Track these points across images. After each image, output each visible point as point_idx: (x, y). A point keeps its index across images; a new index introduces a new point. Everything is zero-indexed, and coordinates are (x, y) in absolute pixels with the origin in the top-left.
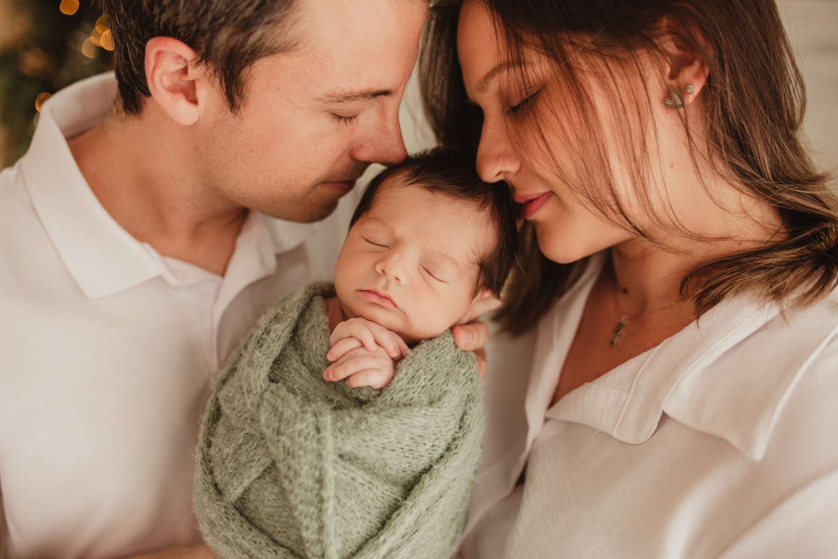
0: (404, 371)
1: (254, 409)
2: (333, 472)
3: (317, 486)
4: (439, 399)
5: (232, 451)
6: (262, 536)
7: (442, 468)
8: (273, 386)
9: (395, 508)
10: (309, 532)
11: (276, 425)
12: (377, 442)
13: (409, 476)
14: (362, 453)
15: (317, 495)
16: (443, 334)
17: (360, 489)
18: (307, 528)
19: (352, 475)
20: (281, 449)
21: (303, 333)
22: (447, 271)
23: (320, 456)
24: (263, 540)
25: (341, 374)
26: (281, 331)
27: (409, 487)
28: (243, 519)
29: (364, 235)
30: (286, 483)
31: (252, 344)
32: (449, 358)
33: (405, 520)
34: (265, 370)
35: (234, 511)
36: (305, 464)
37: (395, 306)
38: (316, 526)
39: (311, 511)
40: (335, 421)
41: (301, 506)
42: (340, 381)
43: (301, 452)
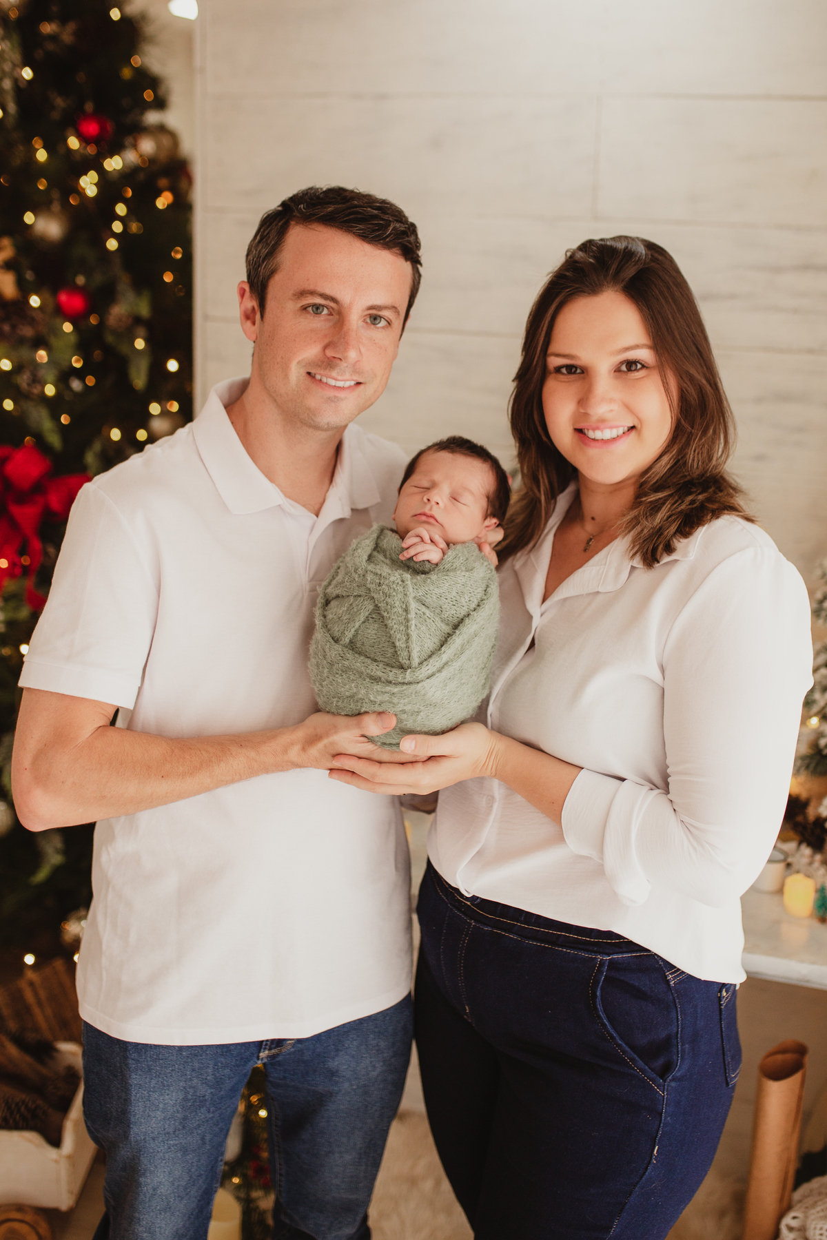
1: (360, 580)
2: (413, 606)
3: (405, 614)
4: (471, 570)
5: (346, 609)
6: (367, 659)
7: (476, 616)
8: (371, 565)
9: (448, 636)
10: (400, 642)
11: (378, 581)
12: (437, 591)
13: (456, 621)
14: (428, 600)
15: (405, 619)
16: (470, 541)
17: (428, 620)
18: (399, 640)
19: (423, 611)
20: (381, 594)
21: (383, 545)
22: (467, 498)
23: (406, 595)
24: (369, 661)
25: (412, 552)
26: (369, 543)
27: (456, 627)
28: (354, 652)
29: (413, 484)
30: (385, 615)
32: (474, 554)
33: (457, 641)
34: (366, 557)
35: (347, 649)
36: (397, 600)
37: (437, 521)
38: (404, 639)
39: (401, 629)
40: (412, 579)
41: (395, 627)
42: (413, 557)
43: (394, 594)
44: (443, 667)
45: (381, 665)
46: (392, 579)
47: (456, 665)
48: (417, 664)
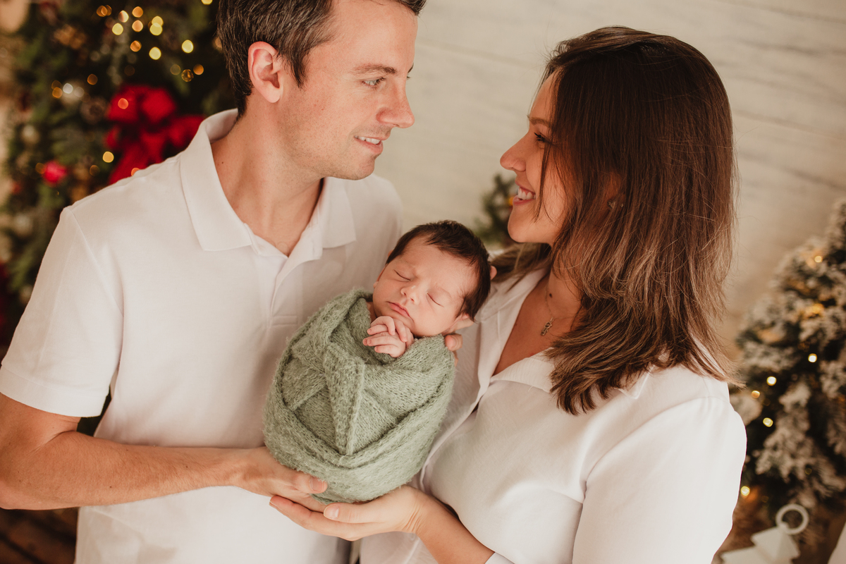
0: (412, 350)
1: (319, 356)
2: (361, 397)
3: (350, 403)
4: (428, 370)
5: (299, 379)
6: (308, 432)
7: (422, 411)
8: (332, 344)
9: (391, 427)
10: (340, 430)
11: (333, 364)
12: (388, 386)
13: (401, 412)
14: (378, 392)
15: (350, 408)
16: (436, 335)
17: (373, 411)
18: (339, 427)
19: (370, 402)
20: (333, 379)
21: (354, 319)
22: (442, 299)
23: (356, 386)
24: (309, 434)
25: (375, 342)
26: (339, 314)
27: (400, 419)
28: (298, 421)
29: (395, 269)
30: (332, 399)
31: (319, 319)
32: (437, 349)
33: (396, 436)
34: (329, 333)
35: (293, 415)
36: (346, 389)
37: (409, 315)
38: (345, 427)
39: (344, 417)
40: (366, 370)
41: (338, 414)
42: (374, 347)
43: (345, 382)
44: (377, 458)
45: (319, 441)
46: (347, 367)
47: (392, 456)
48: (351, 454)
